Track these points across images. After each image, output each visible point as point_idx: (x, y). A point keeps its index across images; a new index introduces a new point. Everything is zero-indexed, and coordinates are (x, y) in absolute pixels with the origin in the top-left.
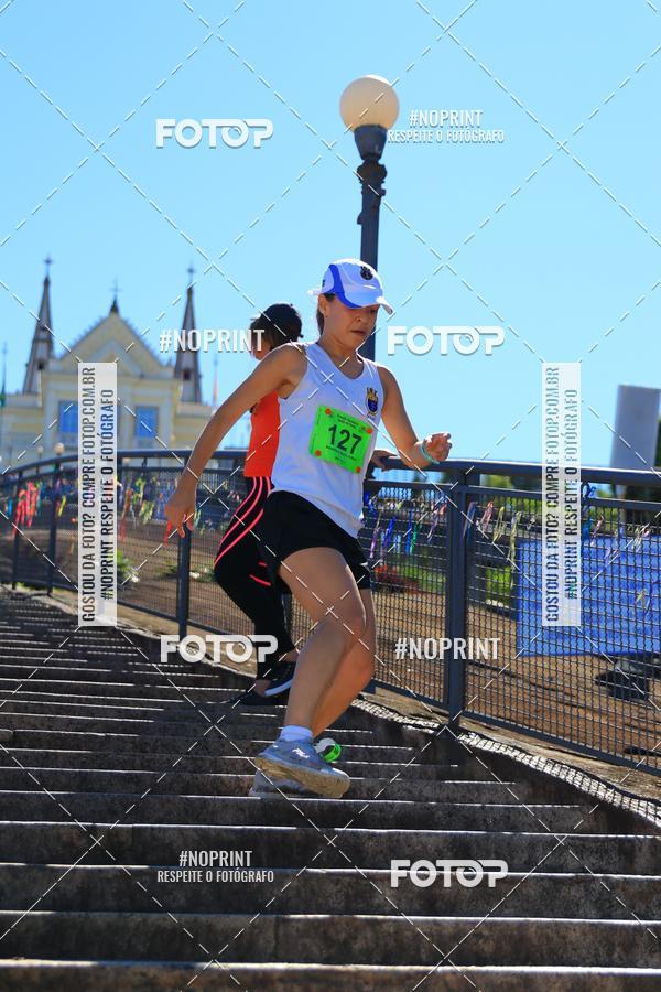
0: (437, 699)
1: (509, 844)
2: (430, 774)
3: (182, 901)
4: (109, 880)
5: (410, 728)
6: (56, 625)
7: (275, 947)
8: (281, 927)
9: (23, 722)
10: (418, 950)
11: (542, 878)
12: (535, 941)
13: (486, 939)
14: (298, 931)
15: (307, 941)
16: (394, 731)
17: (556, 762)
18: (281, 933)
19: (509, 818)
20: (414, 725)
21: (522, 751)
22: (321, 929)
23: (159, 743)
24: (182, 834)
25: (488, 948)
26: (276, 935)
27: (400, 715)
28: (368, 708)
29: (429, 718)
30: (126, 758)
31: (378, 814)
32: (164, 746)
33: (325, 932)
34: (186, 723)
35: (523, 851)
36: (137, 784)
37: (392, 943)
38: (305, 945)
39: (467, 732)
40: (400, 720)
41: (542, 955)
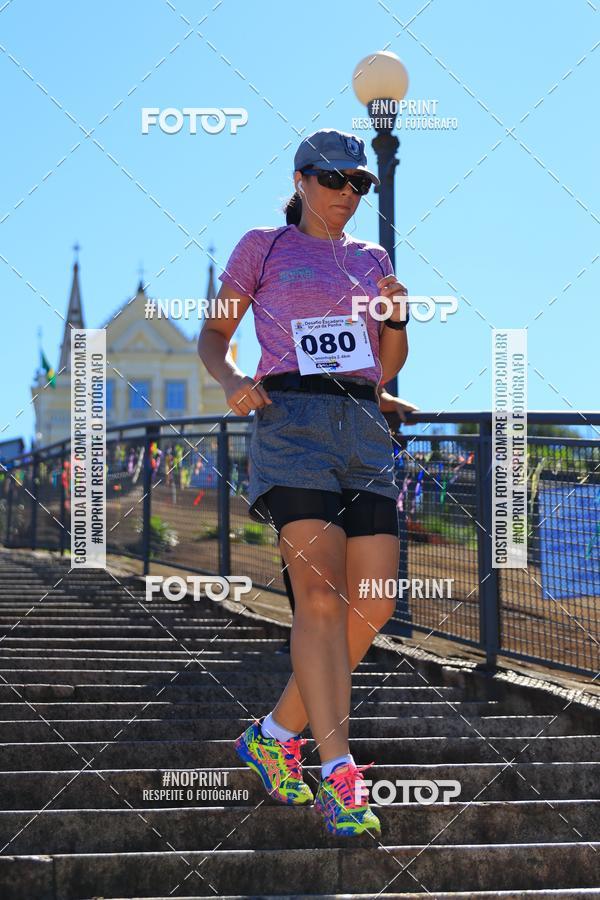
0: (474, 640)
1: (553, 774)
2: (471, 710)
3: (247, 839)
4: (177, 822)
5: (448, 668)
6: (103, 587)
7: (340, 880)
8: (344, 859)
9: (84, 678)
10: (476, 876)
11: (589, 804)
12: (587, 864)
13: (541, 864)
14: (360, 862)
15: (370, 872)
16: (434, 672)
17: (593, 695)
18: (344, 865)
19: (551, 749)
20: (452, 666)
21: (558, 685)
22: (383, 860)
23: (212, 692)
24: (242, 777)
25: (542, 872)
26: (340, 867)
27: (438, 656)
28: (408, 651)
29: (467, 659)
30: (182, 707)
31: (426, 751)
32: (217, 695)
33: (386, 863)
34: (237, 673)
35: (567, 781)
36: (194, 731)
37: (450, 871)
38: (367, 876)
39: (505, 671)
40: (440, 661)
41: (595, 878)
